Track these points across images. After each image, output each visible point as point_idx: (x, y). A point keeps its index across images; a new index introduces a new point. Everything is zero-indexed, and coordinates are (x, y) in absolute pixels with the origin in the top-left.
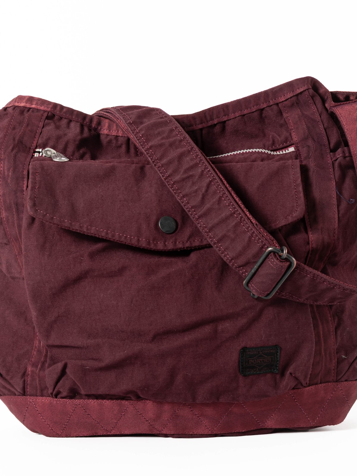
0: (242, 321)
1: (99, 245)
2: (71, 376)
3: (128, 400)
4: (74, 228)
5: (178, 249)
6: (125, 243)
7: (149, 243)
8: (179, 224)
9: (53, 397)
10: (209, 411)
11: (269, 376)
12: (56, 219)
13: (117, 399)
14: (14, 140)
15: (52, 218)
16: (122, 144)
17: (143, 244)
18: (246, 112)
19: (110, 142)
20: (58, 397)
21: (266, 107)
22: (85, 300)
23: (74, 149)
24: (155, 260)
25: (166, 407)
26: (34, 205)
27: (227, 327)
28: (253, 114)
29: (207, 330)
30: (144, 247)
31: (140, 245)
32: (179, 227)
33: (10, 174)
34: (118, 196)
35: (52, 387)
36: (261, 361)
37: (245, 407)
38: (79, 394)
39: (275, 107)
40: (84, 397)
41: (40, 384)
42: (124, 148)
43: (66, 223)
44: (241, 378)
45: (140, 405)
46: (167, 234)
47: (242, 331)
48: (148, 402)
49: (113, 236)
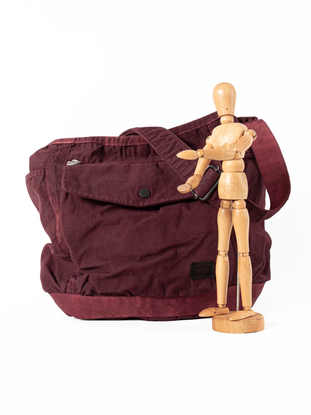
0: (192, 247)
1: (106, 207)
2: (92, 282)
3: (125, 296)
4: (90, 197)
5: (151, 205)
6: (120, 203)
7: (134, 203)
8: (152, 193)
9: (81, 295)
10: (173, 301)
11: (208, 279)
12: (79, 193)
13: (119, 296)
14: (54, 158)
15: (77, 192)
16: (118, 151)
17: (131, 203)
18: (189, 131)
19: (111, 150)
20: (84, 295)
21: (200, 128)
22: (99, 240)
23: (89, 159)
24: (138, 213)
25: (148, 300)
26: (66, 185)
27: (182, 250)
28: (193, 132)
29: (171, 252)
30: (131, 205)
31: (129, 204)
32: (151, 194)
33: (53, 175)
34: (115, 180)
35: (80, 289)
36: (203, 271)
37: (194, 299)
38: (96, 293)
39: (205, 128)
40: (99, 295)
41: (74, 287)
42: (119, 153)
43: (85, 194)
44: (192, 281)
45: (132, 299)
46: (145, 198)
47: (191, 253)
48: (137, 297)
49: (113, 200)
